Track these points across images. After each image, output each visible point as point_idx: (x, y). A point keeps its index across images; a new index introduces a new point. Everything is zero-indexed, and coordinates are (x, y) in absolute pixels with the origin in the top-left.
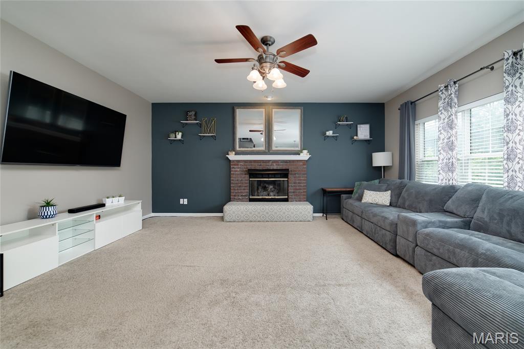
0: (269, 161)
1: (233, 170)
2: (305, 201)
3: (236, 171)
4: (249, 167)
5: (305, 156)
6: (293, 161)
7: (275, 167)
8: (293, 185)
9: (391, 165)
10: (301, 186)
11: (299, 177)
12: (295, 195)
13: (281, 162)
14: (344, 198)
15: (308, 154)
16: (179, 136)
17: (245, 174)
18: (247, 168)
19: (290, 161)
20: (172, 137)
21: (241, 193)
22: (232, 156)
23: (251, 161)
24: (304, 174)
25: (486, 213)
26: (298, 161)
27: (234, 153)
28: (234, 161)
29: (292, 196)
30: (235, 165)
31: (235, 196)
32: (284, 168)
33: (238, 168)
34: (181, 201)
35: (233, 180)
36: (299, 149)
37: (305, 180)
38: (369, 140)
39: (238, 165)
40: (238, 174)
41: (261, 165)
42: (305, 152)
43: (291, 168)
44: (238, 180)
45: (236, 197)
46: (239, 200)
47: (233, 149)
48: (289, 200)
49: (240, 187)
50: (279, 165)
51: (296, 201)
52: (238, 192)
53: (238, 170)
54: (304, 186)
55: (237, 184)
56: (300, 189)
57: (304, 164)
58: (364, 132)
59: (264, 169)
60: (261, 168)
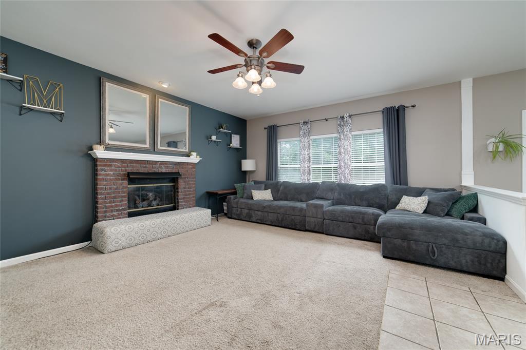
0: (156, 162)
1: (103, 173)
2: (194, 207)
3: (107, 175)
4: (129, 170)
5: (195, 158)
6: (184, 164)
7: (164, 170)
8: (183, 190)
9: (255, 170)
10: (190, 191)
11: (188, 181)
12: (185, 201)
13: (171, 164)
14: (232, 198)
15: (198, 157)
17: (123, 179)
18: (126, 170)
19: (180, 164)
21: (117, 206)
22: (100, 152)
23: (132, 161)
24: (193, 178)
25: (342, 195)
26: (188, 163)
27: (102, 147)
28: (103, 160)
29: (182, 202)
30: (105, 165)
31: (105, 212)
32: (174, 171)
33: (111, 170)
35: (102, 189)
36: (188, 150)
37: (193, 184)
38: (238, 149)
39: (111, 166)
40: (111, 180)
41: (145, 167)
42: (195, 154)
43: (181, 171)
44: (110, 189)
45: (107, 214)
46: (114, 217)
47: (100, 142)
48: (180, 207)
49: (115, 197)
50: (167, 167)
51: (186, 208)
52: (112, 206)
53: (111, 173)
54: (193, 191)
55: (108, 193)
56: (189, 194)
57: (193, 168)
58: (236, 141)
59: (150, 172)
60: (145, 170)
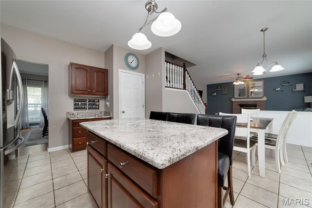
0: (248, 101)
3: (234, 104)
4: (240, 103)
5: (265, 99)
6: (259, 101)
7: (251, 103)
11: (262, 107)
13: (253, 101)
16: (215, 94)
17: (238, 106)
19: (257, 101)
20: (213, 94)
22: (233, 100)
23: (240, 101)
26: (261, 101)
27: (234, 99)
28: (234, 101)
32: (255, 103)
33: (236, 104)
34: (216, 114)
36: (262, 96)
38: (303, 91)
40: (235, 106)
42: (265, 97)
43: (258, 103)
47: (234, 97)
49: (236, 110)
57: (264, 102)
58: (300, 87)
60: (245, 103)
